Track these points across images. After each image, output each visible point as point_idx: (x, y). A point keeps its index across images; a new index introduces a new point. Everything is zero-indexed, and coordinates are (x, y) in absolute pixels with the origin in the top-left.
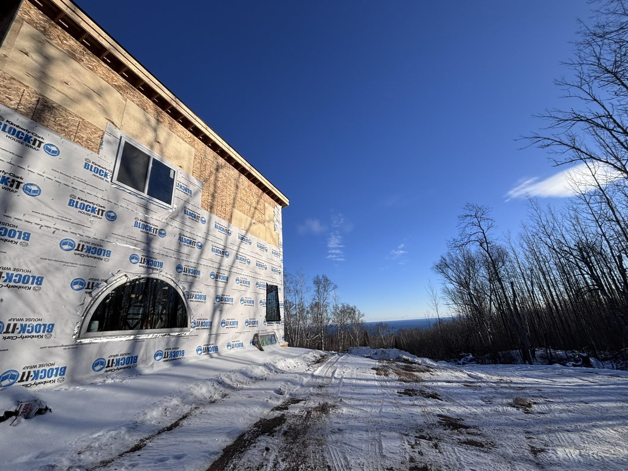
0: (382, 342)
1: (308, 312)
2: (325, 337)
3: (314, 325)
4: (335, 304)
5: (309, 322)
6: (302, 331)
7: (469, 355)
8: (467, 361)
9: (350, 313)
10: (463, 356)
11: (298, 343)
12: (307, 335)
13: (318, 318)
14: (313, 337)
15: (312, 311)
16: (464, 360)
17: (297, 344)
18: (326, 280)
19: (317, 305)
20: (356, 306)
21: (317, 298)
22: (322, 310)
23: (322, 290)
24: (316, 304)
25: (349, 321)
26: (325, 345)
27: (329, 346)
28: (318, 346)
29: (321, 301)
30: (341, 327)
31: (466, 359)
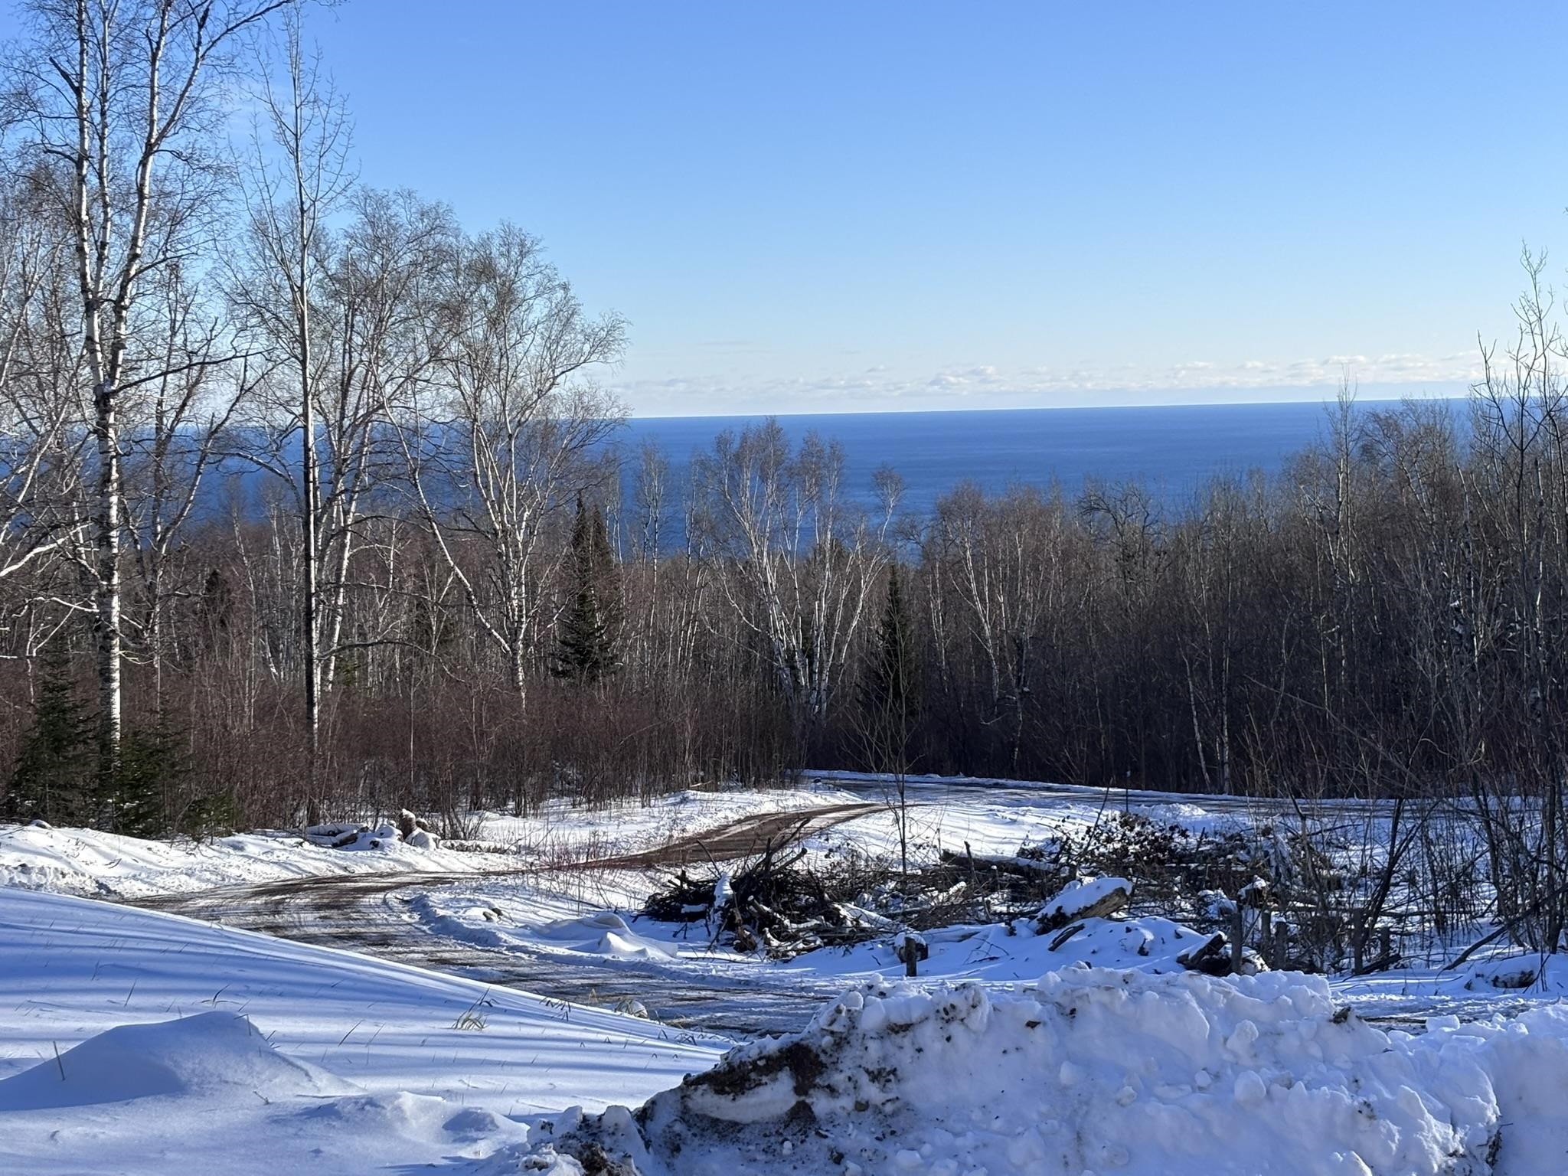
0: (763, 617)
2: (143, 563)
4: (285, 195)
9: (453, 312)
13: (60, 341)
22: (116, 253)
24: (39, 182)
26: (145, 651)
27: (184, 659)
28: (55, 654)
29: (117, 133)
30: (338, 465)
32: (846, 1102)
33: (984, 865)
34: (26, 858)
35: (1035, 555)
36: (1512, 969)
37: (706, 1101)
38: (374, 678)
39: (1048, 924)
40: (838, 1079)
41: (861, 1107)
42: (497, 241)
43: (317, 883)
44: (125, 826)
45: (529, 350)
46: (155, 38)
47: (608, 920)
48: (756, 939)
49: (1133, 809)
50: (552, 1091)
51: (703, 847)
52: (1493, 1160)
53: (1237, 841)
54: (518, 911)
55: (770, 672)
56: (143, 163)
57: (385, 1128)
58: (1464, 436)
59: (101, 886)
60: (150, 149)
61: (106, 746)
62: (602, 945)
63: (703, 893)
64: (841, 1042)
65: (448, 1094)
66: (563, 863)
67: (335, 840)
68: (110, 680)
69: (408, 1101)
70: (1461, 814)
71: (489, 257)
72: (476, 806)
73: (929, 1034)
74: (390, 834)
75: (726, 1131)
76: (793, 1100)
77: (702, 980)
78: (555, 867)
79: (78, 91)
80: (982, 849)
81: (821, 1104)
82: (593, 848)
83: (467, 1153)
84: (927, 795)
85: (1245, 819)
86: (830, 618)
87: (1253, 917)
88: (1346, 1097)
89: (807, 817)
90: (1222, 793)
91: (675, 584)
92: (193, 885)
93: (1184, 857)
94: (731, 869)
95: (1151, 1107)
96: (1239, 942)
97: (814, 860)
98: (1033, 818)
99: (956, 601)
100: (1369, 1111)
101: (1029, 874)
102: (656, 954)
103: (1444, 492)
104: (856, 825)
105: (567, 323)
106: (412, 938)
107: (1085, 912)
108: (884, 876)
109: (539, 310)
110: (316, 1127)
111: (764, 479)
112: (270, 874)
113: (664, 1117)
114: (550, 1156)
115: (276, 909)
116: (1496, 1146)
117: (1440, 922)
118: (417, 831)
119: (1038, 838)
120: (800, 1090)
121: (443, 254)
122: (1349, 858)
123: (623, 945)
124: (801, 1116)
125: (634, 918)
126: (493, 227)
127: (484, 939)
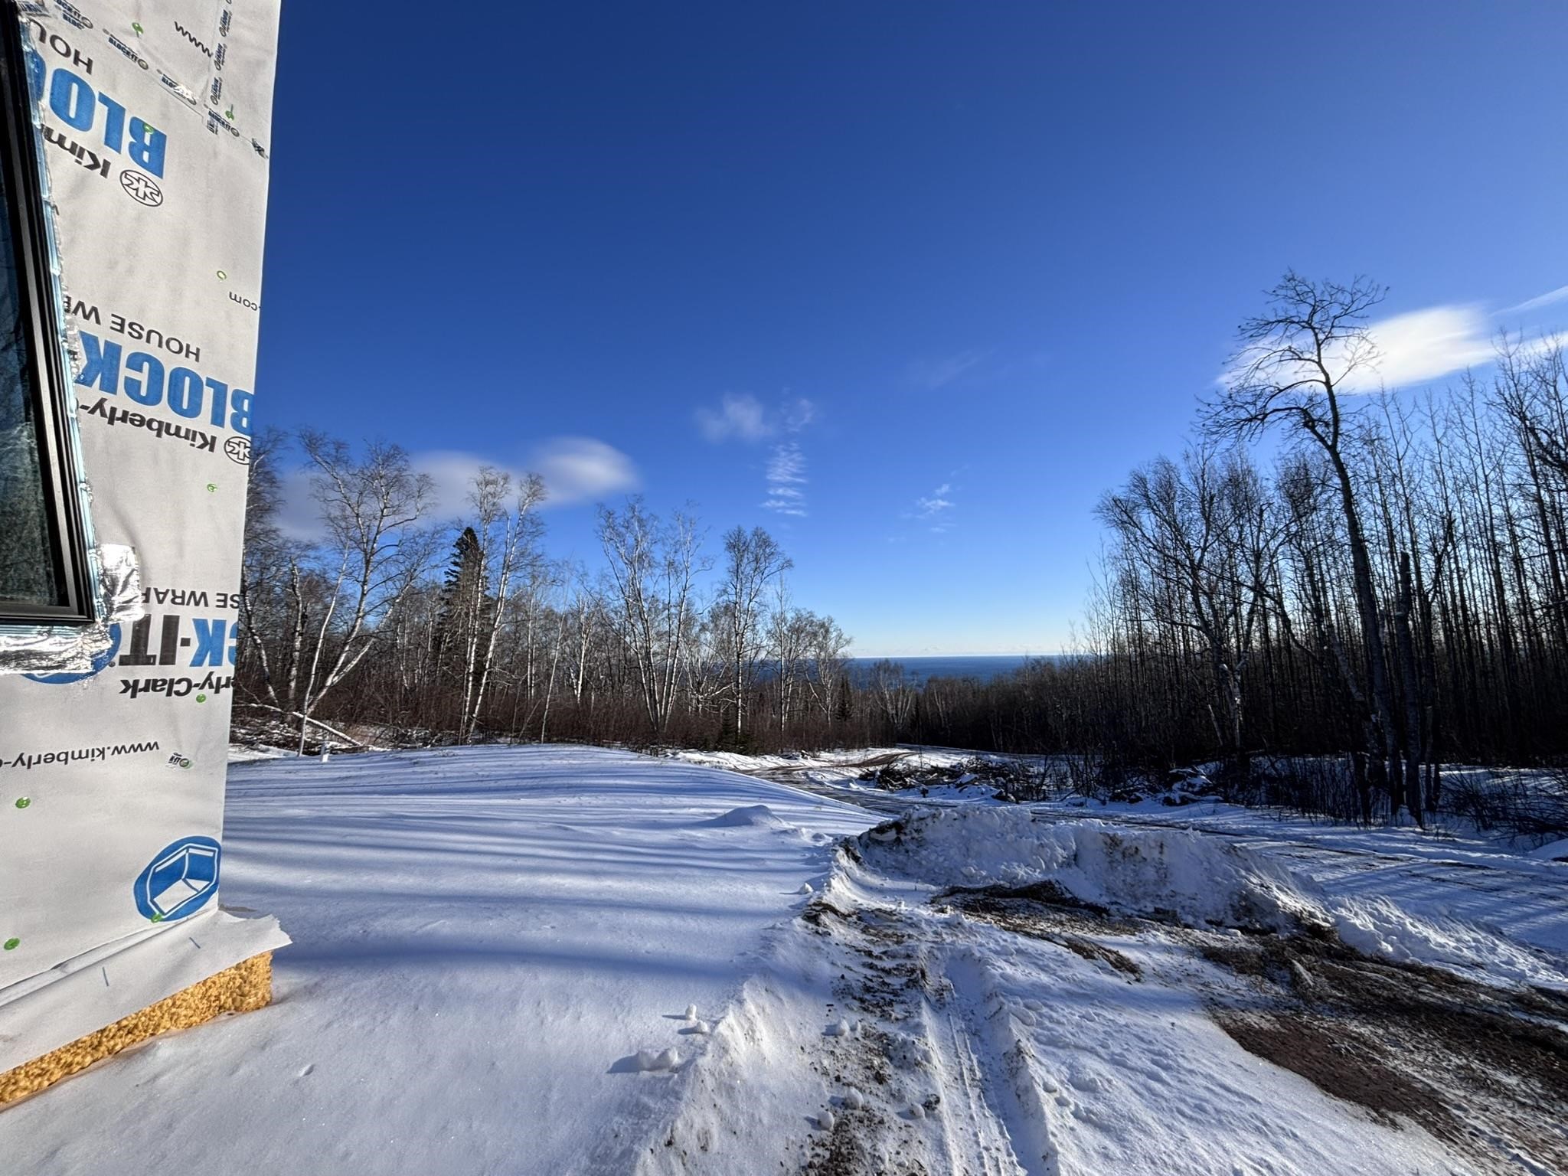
0: (886, 706)
1: (704, 628)
2: (746, 691)
3: (719, 661)
4: (778, 610)
5: (706, 652)
6: (687, 674)
7: (1196, 775)
8: (1195, 793)
9: (815, 635)
10: (1178, 777)
11: (669, 708)
12: (699, 684)
13: (730, 642)
14: (713, 691)
15: (716, 625)
16: (1182, 790)
17: (666, 709)
18: (764, 542)
19: (730, 610)
20: (833, 617)
21: (732, 591)
22: (743, 623)
23: (747, 569)
24: (727, 608)
25: (811, 654)
26: (746, 712)
27: (754, 713)
28: (727, 712)
29: (744, 597)
30: (788, 669)
31: (1190, 785)
32: (909, 837)
33: (942, 769)
35: (952, 691)
36: (1078, 801)
37: (875, 835)
38: (796, 718)
39: (958, 786)
40: (907, 831)
41: (913, 838)
42: (825, 619)
43: (783, 768)
44: (740, 753)
45: (832, 643)
46: (753, 577)
47: (850, 780)
48: (886, 786)
50: (837, 828)
51: (872, 762)
52: (1075, 860)
53: (1005, 765)
54: (829, 777)
55: (888, 719)
56: (749, 604)
57: (799, 837)
58: (1057, 664)
59: (736, 768)
60: (750, 601)
61: (737, 733)
62: (848, 786)
63: (873, 774)
64: (907, 822)
65: (813, 827)
66: (839, 765)
67: (787, 757)
68: (738, 718)
69: (804, 830)
70: (1062, 760)
71: (823, 623)
72: (819, 750)
73: (929, 821)
74: (800, 756)
75: (880, 843)
76: (895, 836)
77: (873, 796)
78: (837, 766)
79: (736, 589)
80: (941, 765)
81: (903, 838)
82: (847, 761)
83: (818, 845)
84: (927, 751)
85: (1007, 759)
86: (902, 706)
87: (1010, 785)
88: (1036, 841)
89: (898, 755)
90: (1001, 752)
91: (865, 698)
92: (755, 767)
93: (992, 768)
94: (879, 768)
95: (986, 842)
96: (1007, 792)
97: (899, 766)
98: (953, 757)
99: (933, 704)
100: (1042, 845)
101: (953, 772)
102: (862, 789)
103: (1053, 678)
104: (910, 758)
105: (840, 638)
106: (804, 783)
107: (967, 783)
108: (917, 771)
109: (835, 634)
110: (783, 836)
112: (773, 765)
113: (865, 838)
114: (837, 847)
115: (774, 774)
116: (1076, 856)
117: (1058, 788)
118: (806, 756)
119: (955, 763)
120: (898, 833)
121: (812, 622)
122: (1034, 770)
123: (854, 787)
124: (898, 841)
125: (856, 780)
126: (824, 616)
127: (821, 783)
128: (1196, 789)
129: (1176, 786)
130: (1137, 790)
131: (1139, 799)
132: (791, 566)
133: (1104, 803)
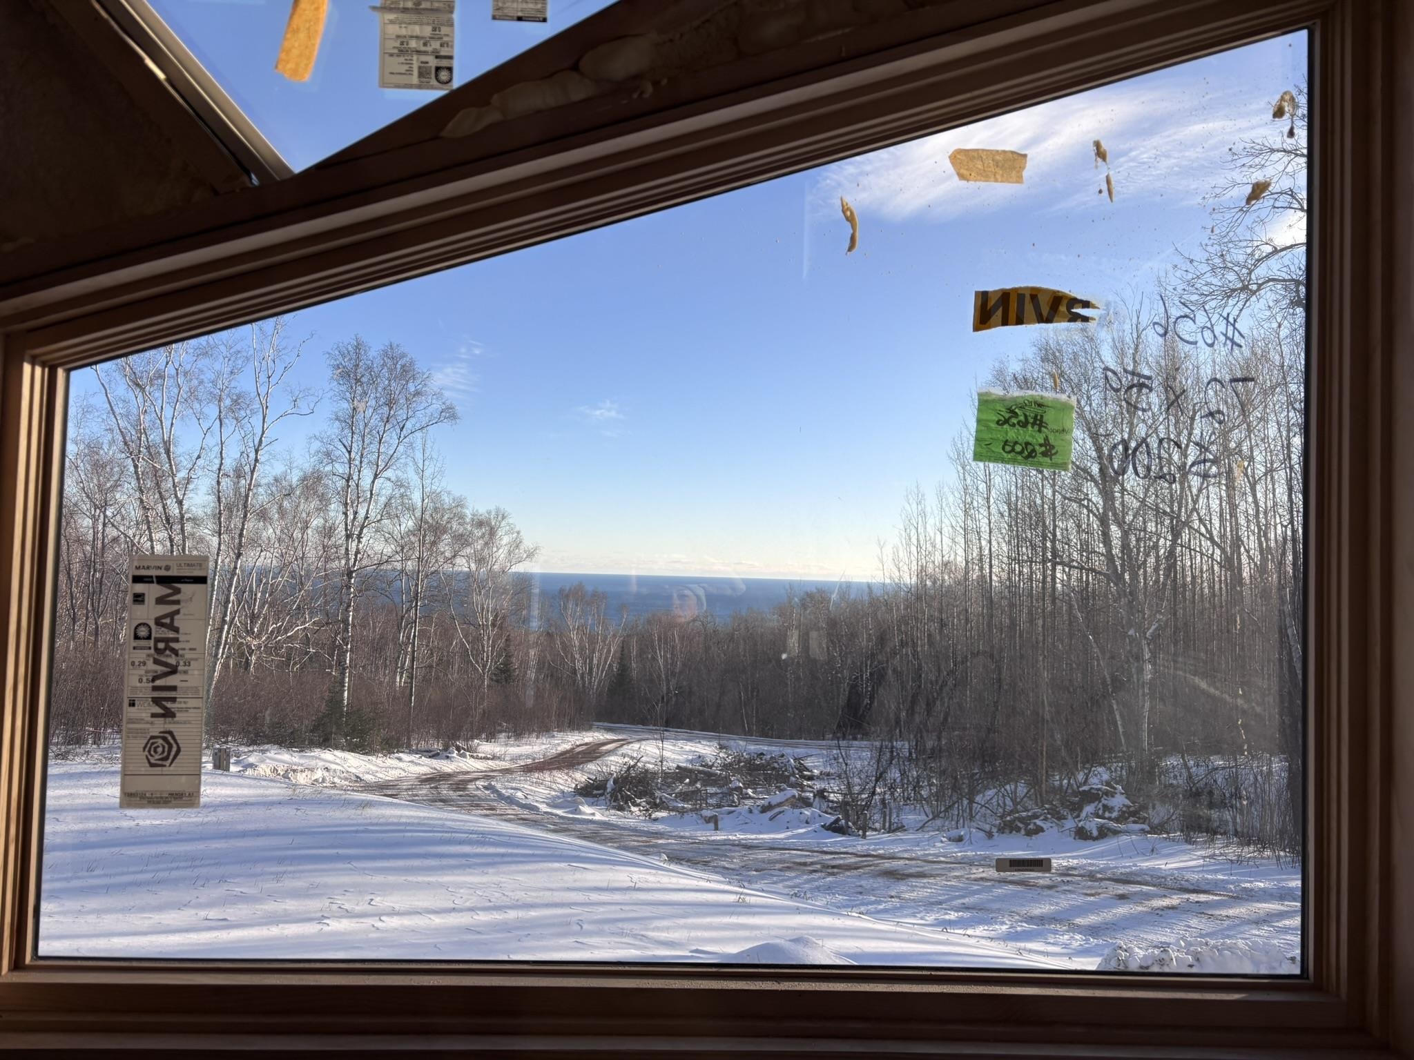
18: (405, 372)
20: (504, 509)
23: (373, 419)
31: (1106, 808)
34: (327, 765)
36: (954, 835)
42: (493, 513)
45: (501, 554)
46: (381, 434)
48: (625, 806)
49: (722, 742)
55: (576, 681)
56: (373, 482)
59: (357, 777)
60: (376, 476)
61: (344, 713)
62: (577, 811)
67: (430, 754)
68: (344, 686)
71: (490, 519)
74: (453, 753)
79: (350, 452)
86: (599, 661)
90: (752, 736)
102: (598, 814)
105: (517, 546)
107: (780, 804)
109: (506, 540)
111: (577, 605)
118: (462, 751)
123: (586, 811)
126: (492, 508)
127: (531, 808)
128: (1114, 815)
129: (1089, 809)
130: (1036, 816)
131: (1039, 830)
132: (453, 417)
133: (990, 835)
